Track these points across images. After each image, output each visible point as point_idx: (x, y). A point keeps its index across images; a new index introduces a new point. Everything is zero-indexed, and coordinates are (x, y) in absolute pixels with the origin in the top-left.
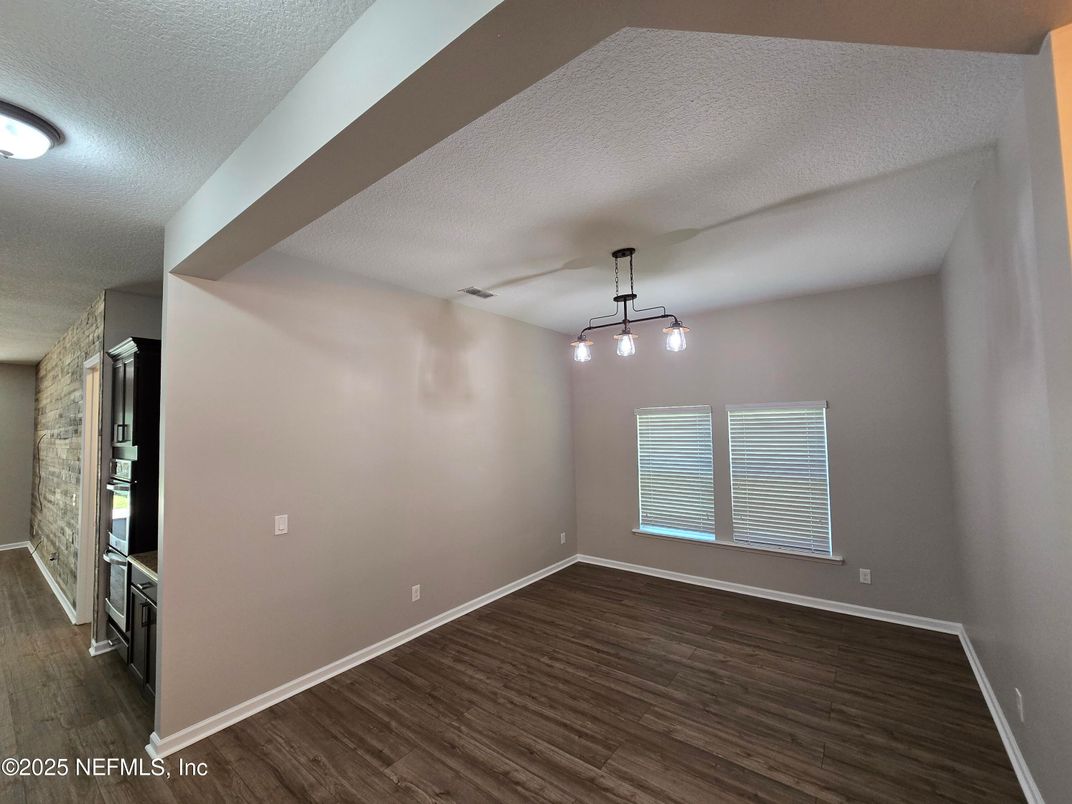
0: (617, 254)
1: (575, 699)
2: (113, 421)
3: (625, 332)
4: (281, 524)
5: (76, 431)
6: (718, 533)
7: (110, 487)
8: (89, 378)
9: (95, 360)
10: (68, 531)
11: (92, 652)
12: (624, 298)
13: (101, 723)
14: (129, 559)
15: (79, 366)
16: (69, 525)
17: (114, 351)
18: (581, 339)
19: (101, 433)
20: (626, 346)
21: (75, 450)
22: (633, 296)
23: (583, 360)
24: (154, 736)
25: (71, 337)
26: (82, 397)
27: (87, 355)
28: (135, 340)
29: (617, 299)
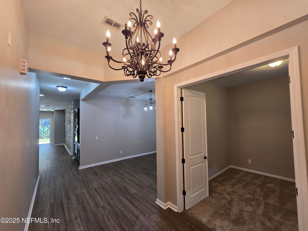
0: (150, 91)
2: (75, 122)
3: (151, 105)
4: (97, 138)
5: (70, 123)
7: (75, 132)
8: (72, 114)
9: (72, 111)
10: (70, 140)
11: (73, 158)
12: (151, 99)
13: (74, 166)
14: (77, 143)
15: (70, 112)
16: (70, 139)
17: (75, 110)
18: (145, 106)
19: (73, 123)
21: (70, 126)
23: (146, 110)
24: (80, 166)
25: (69, 107)
26: (71, 117)
27: (72, 110)
28: (77, 109)
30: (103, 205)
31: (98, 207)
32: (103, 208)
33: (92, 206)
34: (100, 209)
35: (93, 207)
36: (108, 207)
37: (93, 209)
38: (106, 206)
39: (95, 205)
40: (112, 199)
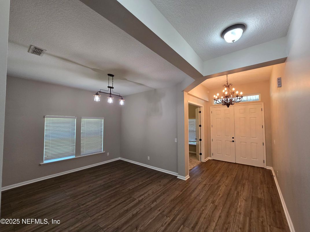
0: (109, 75)
1: (109, 201)
3: (111, 97)
6: (76, 155)
18: (97, 94)
20: (110, 100)
22: (113, 88)
23: (97, 101)
29: (109, 87)
30: (211, 204)
31: (216, 206)
32: (213, 202)
33: (220, 211)
34: (216, 203)
35: (220, 209)
36: (211, 200)
37: (221, 208)
38: (210, 202)
39: (216, 209)
40: (200, 202)
